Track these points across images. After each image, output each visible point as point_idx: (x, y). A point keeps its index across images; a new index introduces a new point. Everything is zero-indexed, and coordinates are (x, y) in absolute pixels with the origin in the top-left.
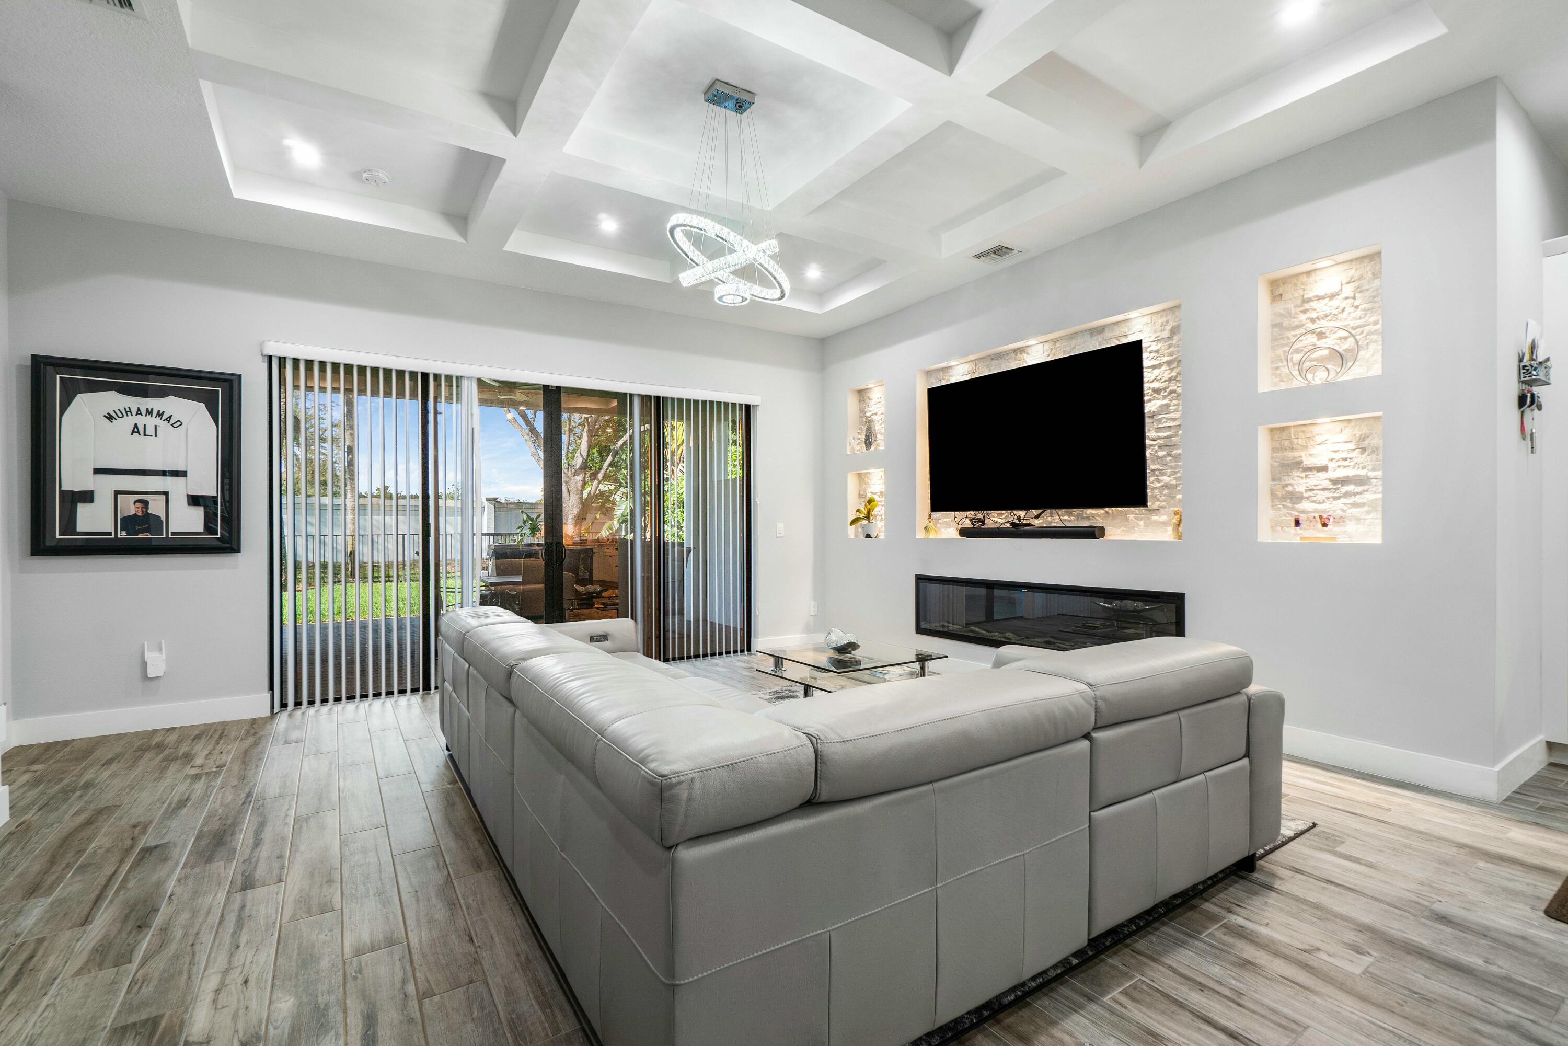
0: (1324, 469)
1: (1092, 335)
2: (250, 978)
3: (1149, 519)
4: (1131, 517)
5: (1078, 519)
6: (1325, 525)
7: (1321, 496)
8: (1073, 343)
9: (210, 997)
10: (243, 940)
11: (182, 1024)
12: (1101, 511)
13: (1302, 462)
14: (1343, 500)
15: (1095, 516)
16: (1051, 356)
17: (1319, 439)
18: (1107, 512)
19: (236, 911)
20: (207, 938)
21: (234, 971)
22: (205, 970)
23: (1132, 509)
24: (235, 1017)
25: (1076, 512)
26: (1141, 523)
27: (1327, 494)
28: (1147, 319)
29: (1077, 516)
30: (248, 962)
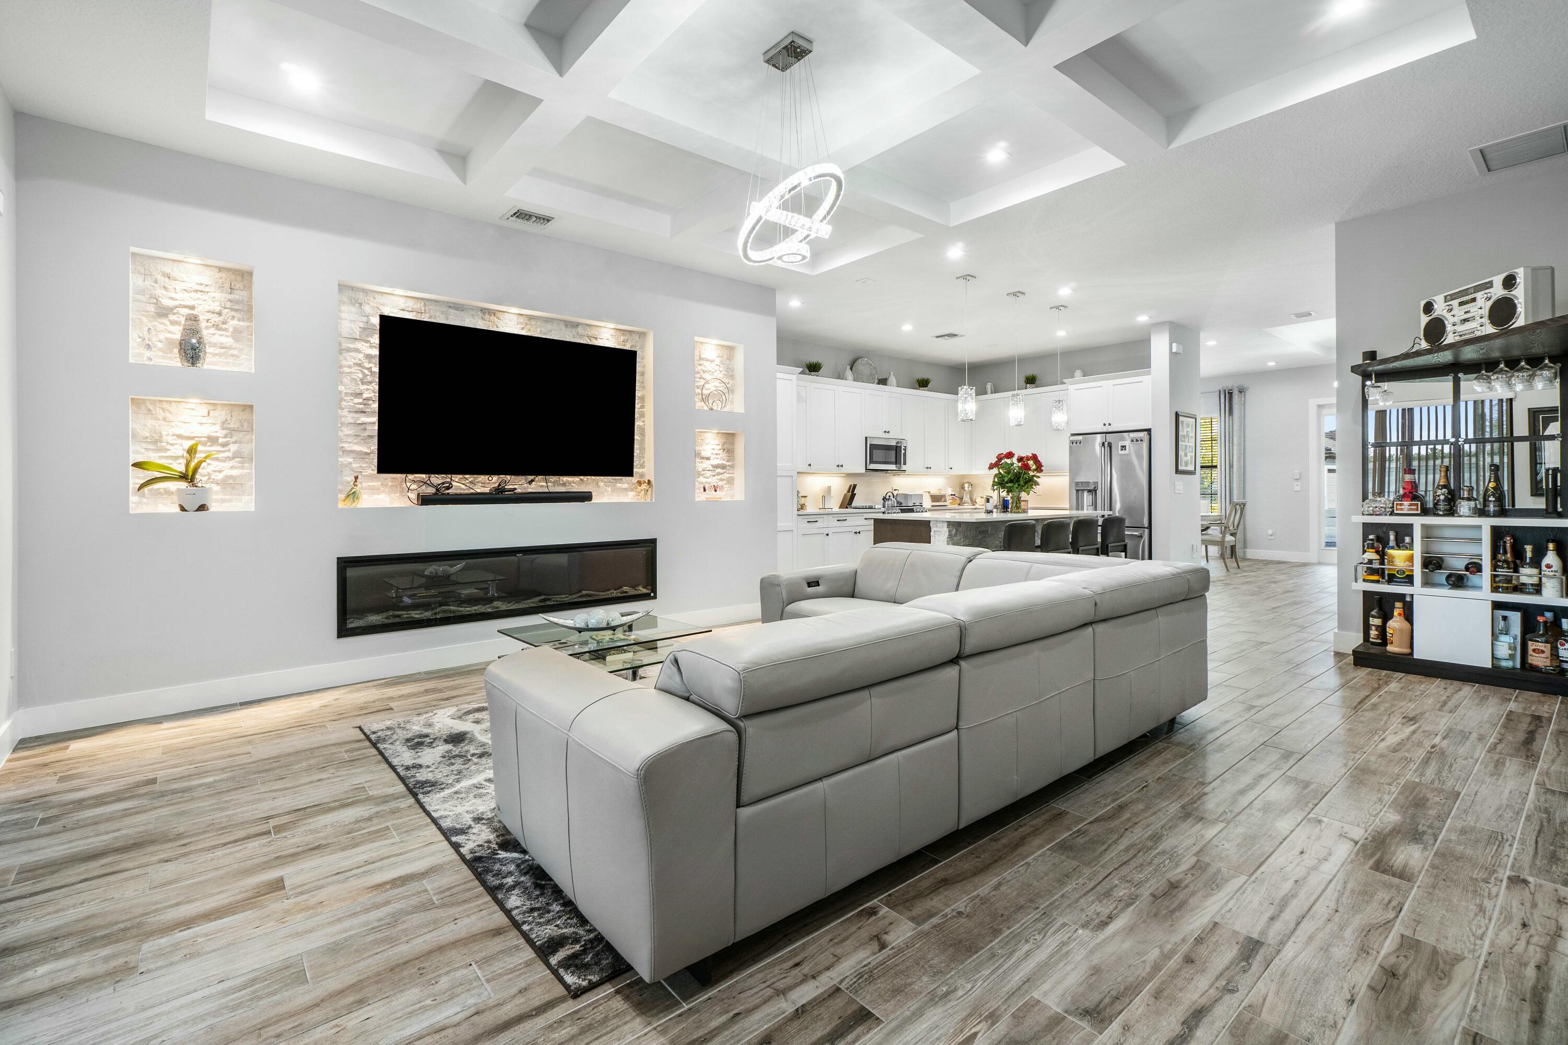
0: (708, 459)
1: (566, 326)
2: (1298, 853)
3: (615, 486)
4: (601, 484)
5: (554, 486)
6: (716, 491)
7: (708, 474)
8: (549, 327)
9: (1332, 859)
10: (1288, 885)
11: (1357, 854)
12: (577, 479)
13: (700, 453)
14: (716, 477)
15: (574, 483)
16: (525, 330)
17: (707, 441)
18: (581, 479)
19: (1281, 919)
20: (1322, 910)
21: (1308, 865)
22: (1331, 881)
23: (602, 477)
24: (1319, 838)
25: (553, 479)
26: (609, 489)
27: (710, 473)
28: (613, 332)
29: (554, 483)
30: (1293, 865)
